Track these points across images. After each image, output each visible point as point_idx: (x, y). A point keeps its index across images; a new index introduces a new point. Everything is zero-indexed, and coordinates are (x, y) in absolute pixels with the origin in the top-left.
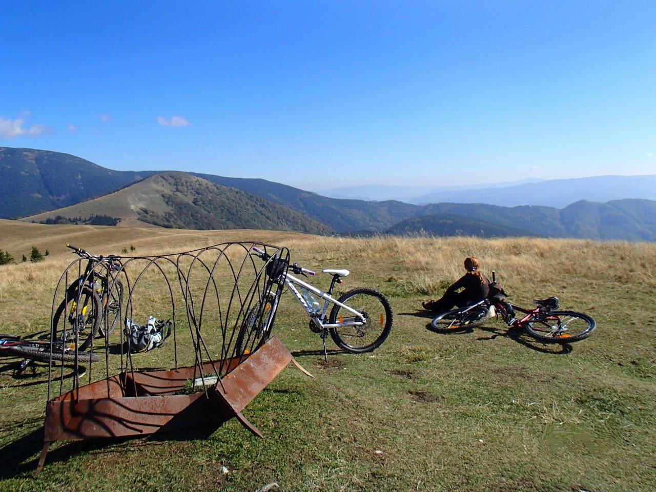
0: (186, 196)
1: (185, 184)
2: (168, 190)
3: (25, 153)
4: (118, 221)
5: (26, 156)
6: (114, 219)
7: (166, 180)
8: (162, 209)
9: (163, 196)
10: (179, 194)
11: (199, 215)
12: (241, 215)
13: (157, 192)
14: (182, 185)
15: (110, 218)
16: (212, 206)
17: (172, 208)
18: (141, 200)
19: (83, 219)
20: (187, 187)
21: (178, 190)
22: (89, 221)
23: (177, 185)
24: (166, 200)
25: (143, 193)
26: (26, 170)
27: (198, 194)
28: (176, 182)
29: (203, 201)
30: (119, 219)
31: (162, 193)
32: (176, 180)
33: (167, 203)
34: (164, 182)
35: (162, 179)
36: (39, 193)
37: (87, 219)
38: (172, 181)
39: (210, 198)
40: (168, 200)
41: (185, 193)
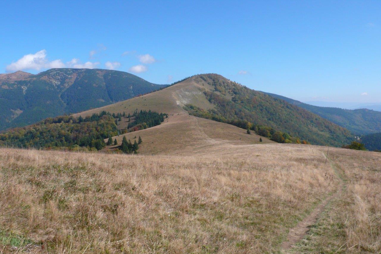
0: (225, 95)
1: (222, 84)
2: (208, 88)
3: (97, 72)
4: (165, 117)
5: (98, 73)
6: (160, 114)
7: (205, 80)
8: (206, 106)
9: (205, 93)
10: (218, 93)
11: (243, 114)
12: (279, 115)
13: (200, 89)
14: (220, 85)
15: (155, 113)
16: (251, 106)
17: (215, 106)
18: (184, 97)
19: (127, 114)
20: (225, 87)
21: (216, 90)
22: (132, 116)
23: (215, 85)
24: (209, 98)
25: (187, 90)
26: (97, 83)
27: (235, 93)
28: (215, 83)
29: (242, 100)
30: (165, 115)
31: (204, 91)
32: (214, 80)
33: (210, 101)
34: (203, 82)
35: (202, 79)
36: (103, 98)
37: (131, 114)
38: (211, 81)
39: (247, 97)
40: (211, 98)
41: (224, 93)
